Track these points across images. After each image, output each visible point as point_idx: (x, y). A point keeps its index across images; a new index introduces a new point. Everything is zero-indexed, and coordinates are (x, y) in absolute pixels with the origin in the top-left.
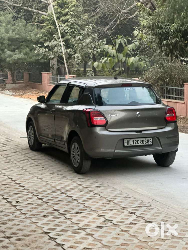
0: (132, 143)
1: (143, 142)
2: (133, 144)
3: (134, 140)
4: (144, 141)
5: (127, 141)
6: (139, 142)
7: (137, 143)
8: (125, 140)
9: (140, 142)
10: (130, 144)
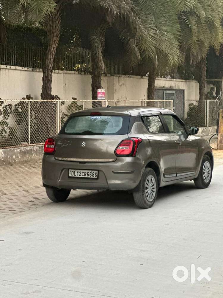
0: (76, 174)
1: (87, 174)
2: (78, 175)
3: (79, 171)
4: (89, 174)
5: (72, 171)
6: (83, 174)
7: (81, 175)
8: (70, 170)
9: (85, 174)
10: (75, 175)
